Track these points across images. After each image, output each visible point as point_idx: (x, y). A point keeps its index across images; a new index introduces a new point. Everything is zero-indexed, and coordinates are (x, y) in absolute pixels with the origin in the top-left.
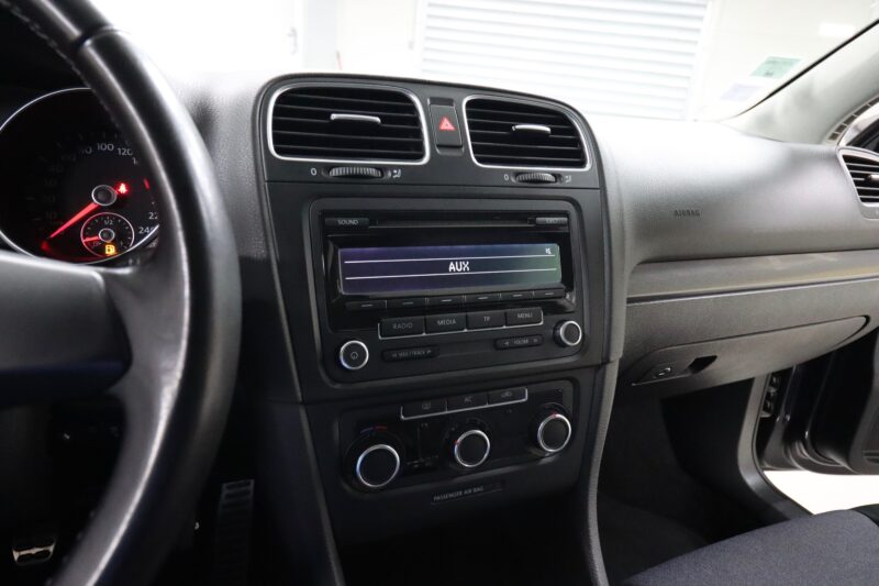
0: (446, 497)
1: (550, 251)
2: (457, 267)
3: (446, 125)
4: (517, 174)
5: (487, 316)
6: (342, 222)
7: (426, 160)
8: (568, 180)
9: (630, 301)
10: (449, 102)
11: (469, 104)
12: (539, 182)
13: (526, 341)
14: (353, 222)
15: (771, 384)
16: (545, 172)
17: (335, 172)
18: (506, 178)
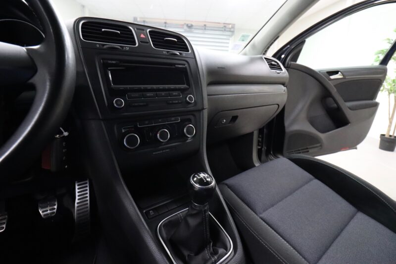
0: (157, 153)
3: (142, 36)
4: (168, 52)
5: (163, 93)
6: (109, 62)
7: (137, 45)
8: (184, 55)
9: (208, 95)
10: (143, 30)
11: (149, 31)
12: (175, 55)
13: (177, 102)
14: (114, 62)
15: (259, 137)
16: (177, 53)
17: (105, 47)
18: (164, 52)
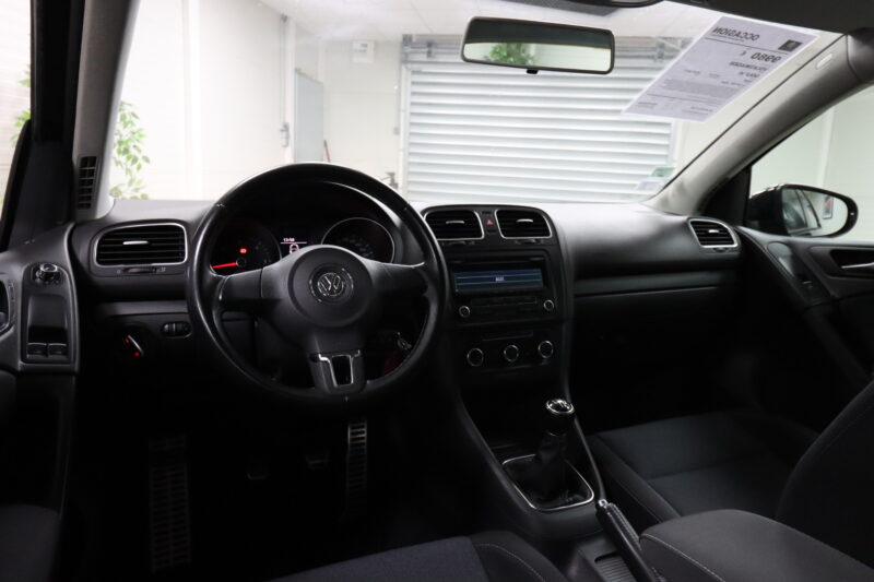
1: (537, 273)
2: (499, 279)
3: (489, 222)
4: (520, 241)
5: (513, 299)
7: (483, 237)
8: (542, 242)
9: (576, 296)
11: (497, 213)
12: (530, 243)
13: (530, 309)
16: (532, 239)
17: (450, 244)
18: (516, 242)
